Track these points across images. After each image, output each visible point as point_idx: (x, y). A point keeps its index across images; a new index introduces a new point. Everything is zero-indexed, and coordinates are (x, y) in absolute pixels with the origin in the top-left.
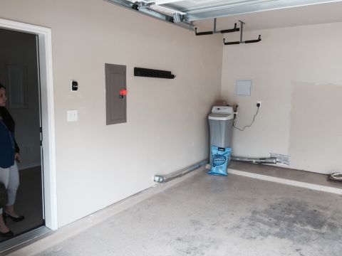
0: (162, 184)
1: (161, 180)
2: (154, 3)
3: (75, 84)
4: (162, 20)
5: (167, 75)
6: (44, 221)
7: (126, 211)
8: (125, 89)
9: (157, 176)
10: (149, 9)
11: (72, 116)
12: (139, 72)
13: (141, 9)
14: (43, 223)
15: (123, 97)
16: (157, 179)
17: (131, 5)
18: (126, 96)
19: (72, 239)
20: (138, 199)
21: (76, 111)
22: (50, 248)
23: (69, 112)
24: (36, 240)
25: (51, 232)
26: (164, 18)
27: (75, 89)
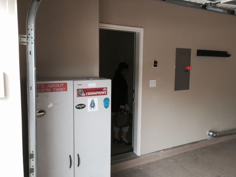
0: (215, 139)
1: (214, 135)
2: (220, 2)
3: (156, 62)
4: (225, 13)
5: (224, 54)
6: (133, 148)
7: (185, 153)
8: (189, 66)
9: (211, 131)
10: (214, 7)
11: (153, 83)
12: (201, 53)
13: (209, 8)
14: (132, 150)
15: (188, 71)
16: (211, 133)
17: (201, 6)
18: (189, 70)
19: (149, 164)
20: (195, 147)
21: (155, 80)
22: (136, 167)
23: (151, 81)
24: (128, 160)
25: (136, 157)
26: (226, 12)
27: (155, 66)
